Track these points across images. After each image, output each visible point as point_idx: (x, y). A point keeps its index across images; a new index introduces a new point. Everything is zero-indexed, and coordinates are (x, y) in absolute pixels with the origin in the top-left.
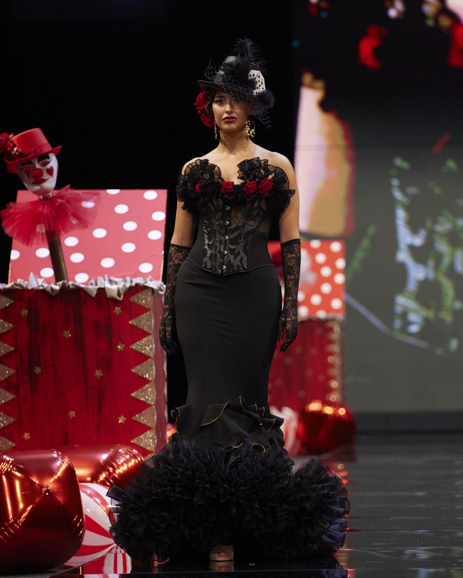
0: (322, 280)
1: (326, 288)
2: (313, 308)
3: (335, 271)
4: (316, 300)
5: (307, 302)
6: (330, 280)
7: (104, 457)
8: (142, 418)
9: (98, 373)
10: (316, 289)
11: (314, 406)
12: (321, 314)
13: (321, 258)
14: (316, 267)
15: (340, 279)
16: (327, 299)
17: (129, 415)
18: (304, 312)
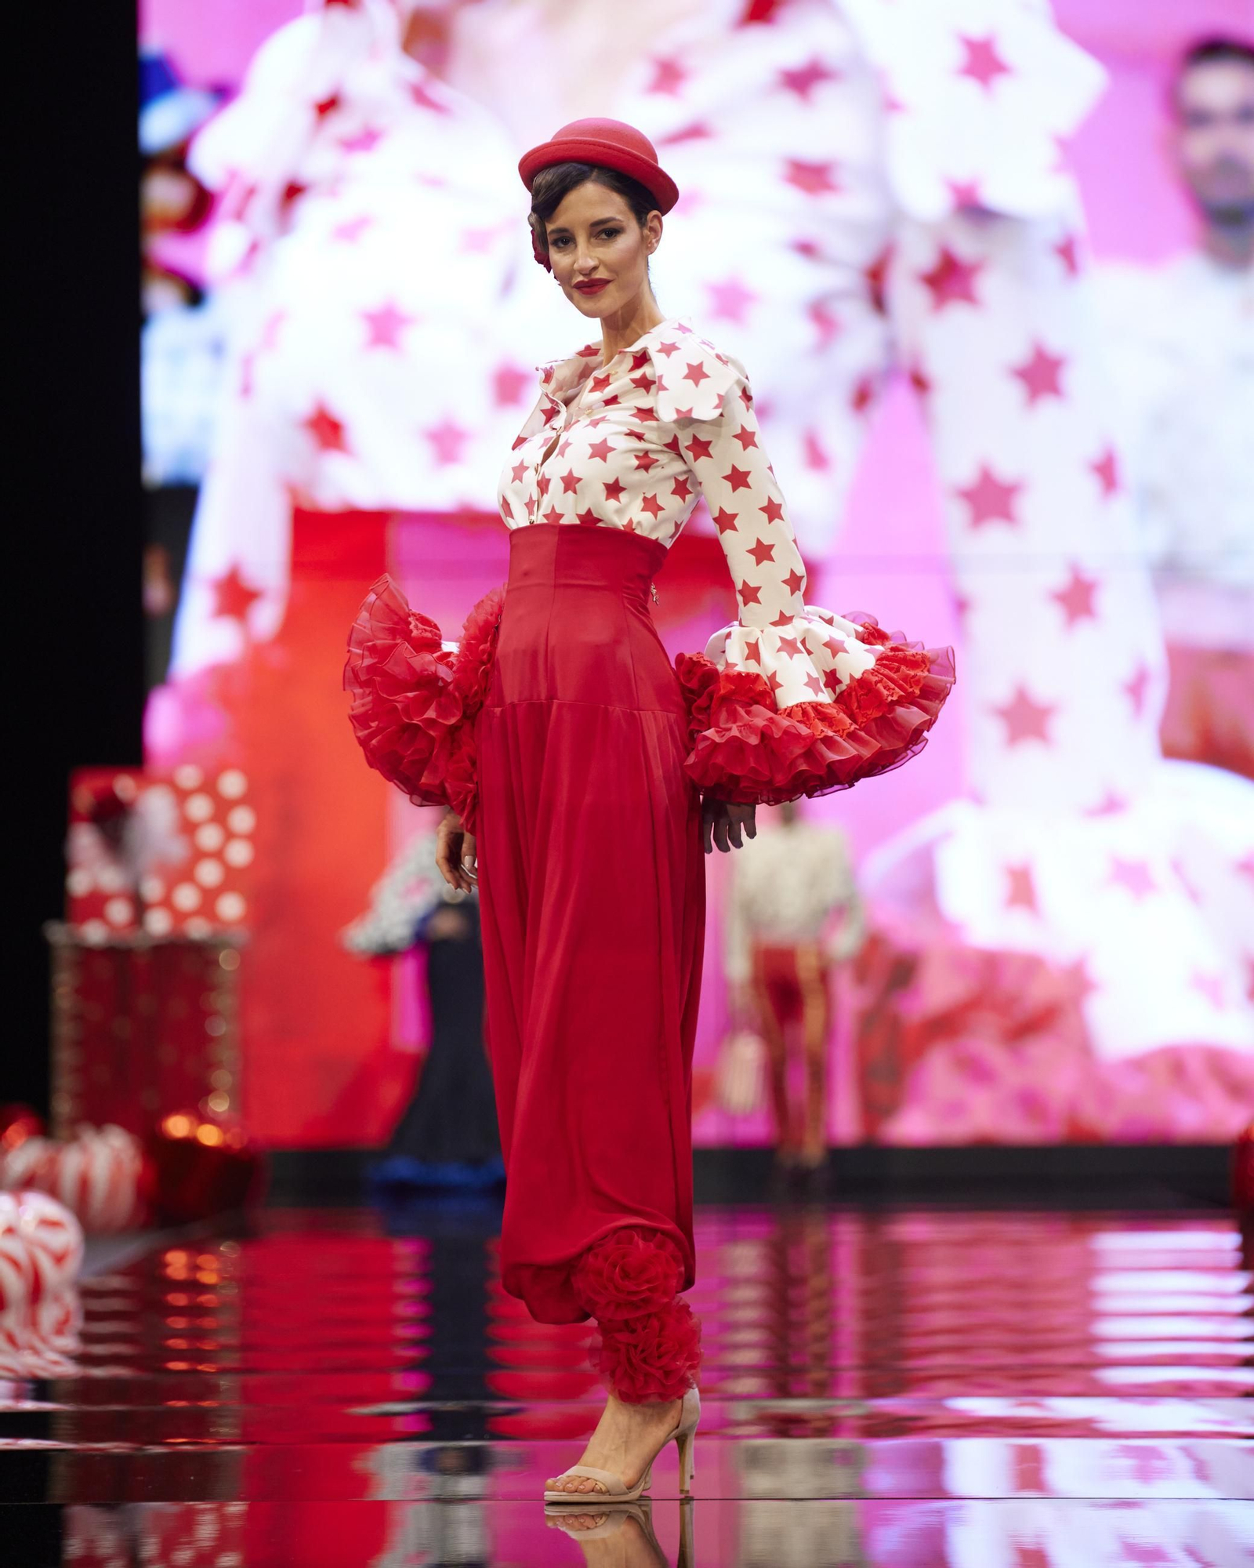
0: (199, 855)
1: (209, 873)
2: (179, 917)
3: (229, 835)
4: (187, 897)
5: (167, 903)
6: (218, 855)
10: (185, 874)
11: (178, 1126)
12: (198, 930)
13: (199, 808)
14: (188, 828)
15: (240, 854)
16: (209, 898)
18: (158, 923)
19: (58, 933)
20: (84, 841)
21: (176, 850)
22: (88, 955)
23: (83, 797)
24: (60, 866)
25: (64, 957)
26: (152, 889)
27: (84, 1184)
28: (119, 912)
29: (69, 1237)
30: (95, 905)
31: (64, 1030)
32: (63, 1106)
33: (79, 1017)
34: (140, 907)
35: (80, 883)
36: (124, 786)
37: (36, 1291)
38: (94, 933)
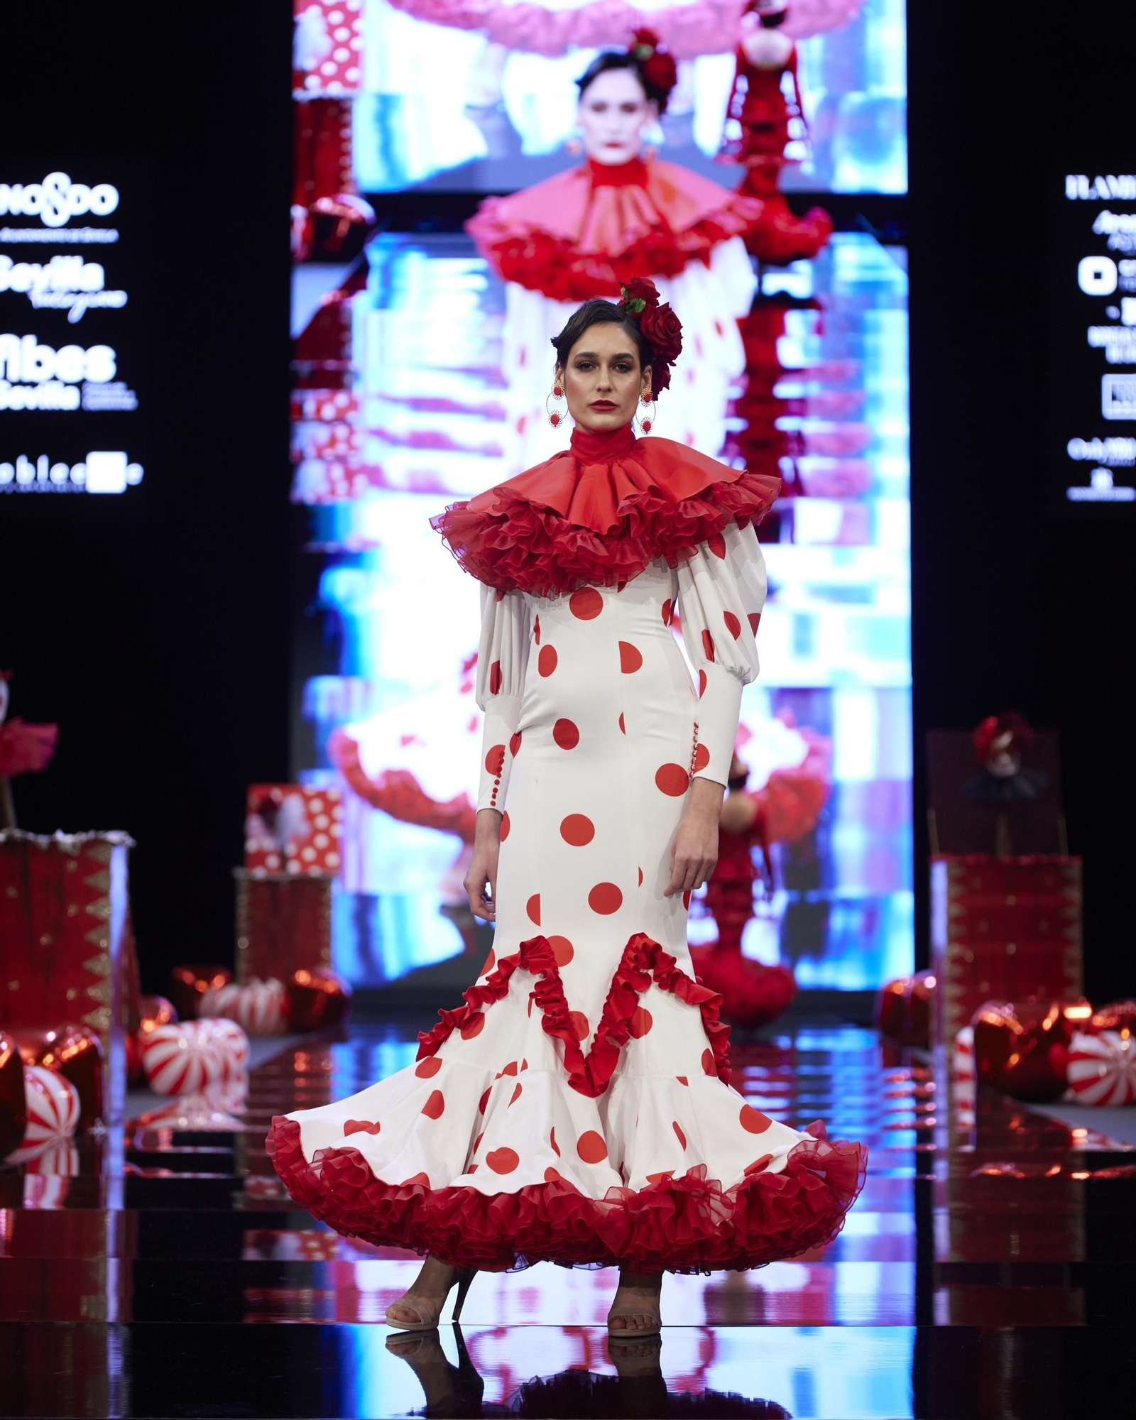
0: (316, 832)
1: (321, 841)
2: (305, 865)
3: (332, 821)
4: (309, 854)
5: (298, 857)
6: (326, 832)
7: (51, 1036)
8: (94, 992)
9: (45, 940)
10: (309, 842)
11: (303, 977)
12: (315, 872)
13: (316, 806)
14: (310, 817)
15: (338, 831)
16: (321, 854)
17: (82, 988)
18: (294, 868)
19: (240, 873)
20: (255, 824)
21: (303, 829)
22: (255, 885)
23: (254, 800)
24: (242, 837)
25: (243, 885)
26: (291, 849)
27: (252, 1010)
28: (273, 861)
29: (241, 1044)
30: (260, 857)
31: (243, 924)
32: (242, 966)
33: (250, 918)
34: (284, 859)
35: (252, 845)
36: (276, 793)
37: (226, 1075)
38: (259, 873)
